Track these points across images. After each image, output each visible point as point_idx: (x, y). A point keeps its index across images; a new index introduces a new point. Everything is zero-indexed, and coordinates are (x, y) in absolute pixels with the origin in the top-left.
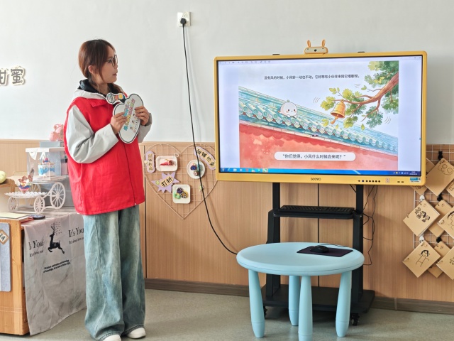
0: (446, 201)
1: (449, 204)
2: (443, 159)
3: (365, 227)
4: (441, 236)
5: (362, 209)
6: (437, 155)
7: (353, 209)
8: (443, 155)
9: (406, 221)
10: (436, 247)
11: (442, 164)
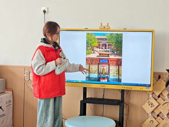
0: (162, 98)
1: (163, 99)
2: (160, 79)
3: (125, 109)
4: (159, 114)
5: (124, 100)
6: (158, 77)
7: (120, 100)
8: (161, 77)
9: (143, 106)
10: (157, 119)
11: (160, 81)
